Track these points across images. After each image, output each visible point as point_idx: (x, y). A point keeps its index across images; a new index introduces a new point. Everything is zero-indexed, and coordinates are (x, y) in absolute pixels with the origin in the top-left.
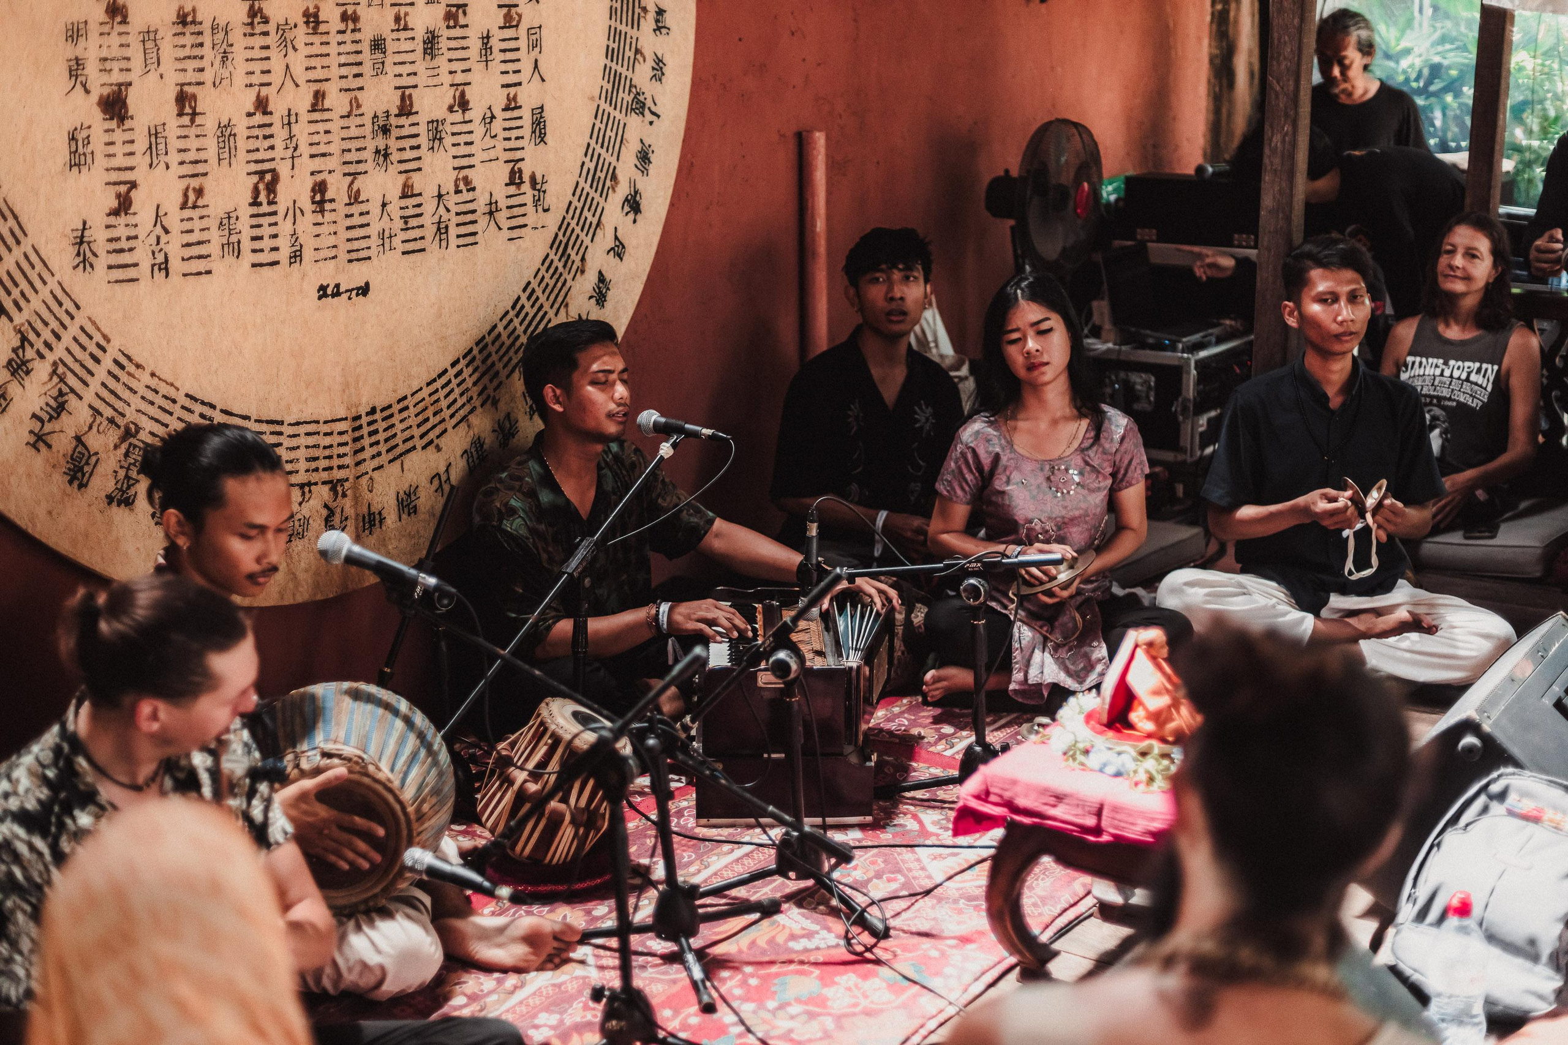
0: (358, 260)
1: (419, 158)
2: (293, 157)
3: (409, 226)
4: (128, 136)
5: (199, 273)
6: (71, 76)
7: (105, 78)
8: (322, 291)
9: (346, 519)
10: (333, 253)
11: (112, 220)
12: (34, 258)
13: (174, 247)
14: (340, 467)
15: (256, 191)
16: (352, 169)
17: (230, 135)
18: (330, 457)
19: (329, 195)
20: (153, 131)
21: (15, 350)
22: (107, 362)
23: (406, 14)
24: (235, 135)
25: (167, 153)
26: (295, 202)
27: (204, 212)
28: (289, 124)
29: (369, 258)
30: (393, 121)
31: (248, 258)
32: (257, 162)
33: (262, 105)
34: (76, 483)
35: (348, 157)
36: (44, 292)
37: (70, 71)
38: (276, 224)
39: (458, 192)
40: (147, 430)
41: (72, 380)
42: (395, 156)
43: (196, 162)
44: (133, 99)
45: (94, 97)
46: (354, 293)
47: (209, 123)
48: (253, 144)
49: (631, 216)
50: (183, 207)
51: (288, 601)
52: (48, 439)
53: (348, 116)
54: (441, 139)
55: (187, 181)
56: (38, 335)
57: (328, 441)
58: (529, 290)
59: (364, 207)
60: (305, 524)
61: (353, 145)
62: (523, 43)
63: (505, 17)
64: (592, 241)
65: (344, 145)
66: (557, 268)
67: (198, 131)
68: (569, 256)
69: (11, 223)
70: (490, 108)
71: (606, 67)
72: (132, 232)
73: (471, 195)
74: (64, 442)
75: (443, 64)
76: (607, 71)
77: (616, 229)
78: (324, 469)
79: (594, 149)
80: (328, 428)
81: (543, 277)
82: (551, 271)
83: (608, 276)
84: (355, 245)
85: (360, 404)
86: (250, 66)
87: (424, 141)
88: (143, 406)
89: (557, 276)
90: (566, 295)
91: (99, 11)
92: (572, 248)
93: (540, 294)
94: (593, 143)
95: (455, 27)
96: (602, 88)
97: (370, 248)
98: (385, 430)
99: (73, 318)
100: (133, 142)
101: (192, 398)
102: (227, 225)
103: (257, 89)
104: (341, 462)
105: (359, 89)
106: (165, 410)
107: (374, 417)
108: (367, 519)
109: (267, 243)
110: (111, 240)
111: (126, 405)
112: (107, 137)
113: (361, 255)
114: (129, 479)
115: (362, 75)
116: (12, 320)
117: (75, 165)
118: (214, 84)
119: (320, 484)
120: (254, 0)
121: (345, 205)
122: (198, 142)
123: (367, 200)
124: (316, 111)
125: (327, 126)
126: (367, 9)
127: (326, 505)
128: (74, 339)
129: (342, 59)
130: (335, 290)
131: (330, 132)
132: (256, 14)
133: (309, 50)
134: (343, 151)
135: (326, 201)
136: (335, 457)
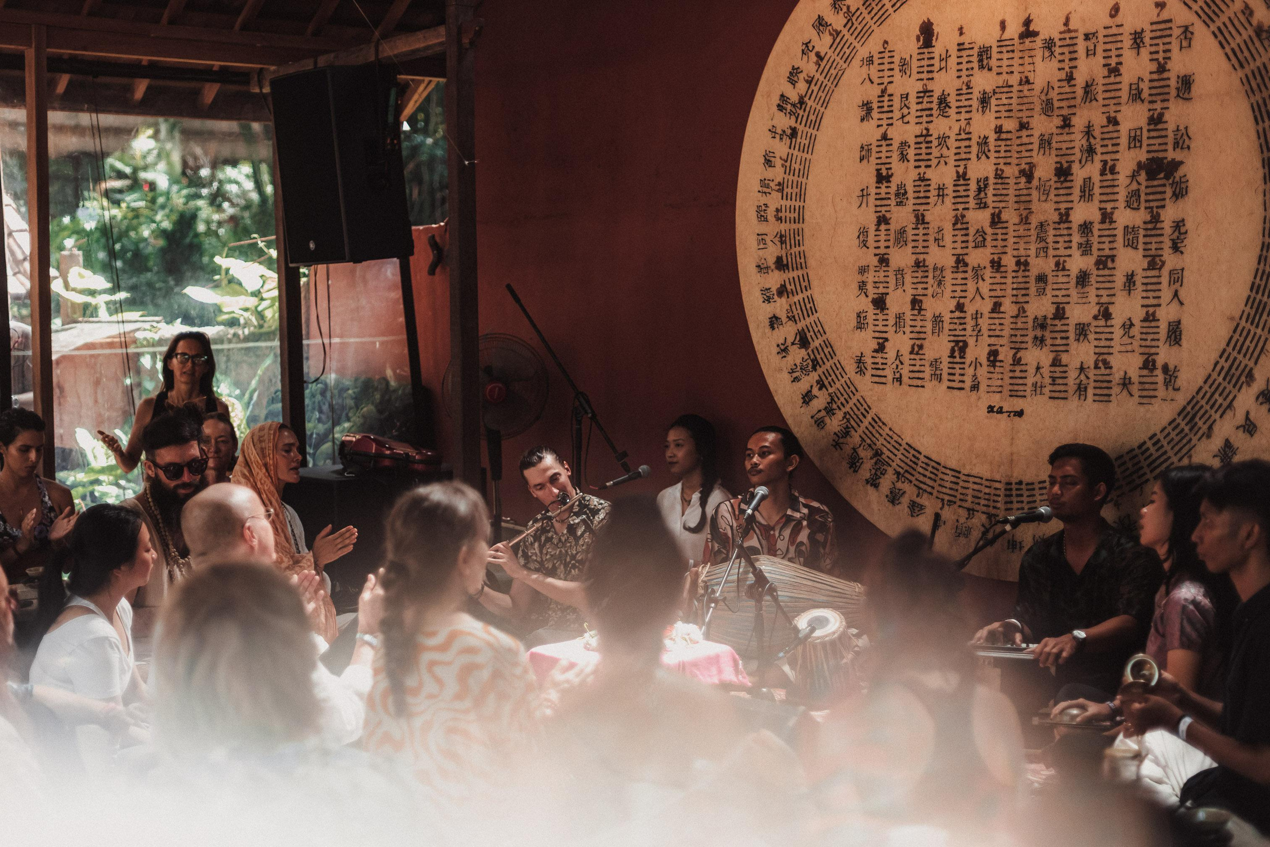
0: (1017, 396)
1: (1068, 345)
2: (977, 336)
3: (1055, 383)
4: (885, 317)
5: (918, 386)
6: (860, 289)
7: (876, 291)
8: (991, 409)
10: (1000, 389)
11: (875, 354)
12: (838, 366)
13: (905, 372)
14: (994, 507)
15: (953, 351)
16: (1017, 346)
17: (940, 321)
18: (988, 500)
19: (1000, 358)
20: (898, 316)
21: (828, 403)
22: (869, 418)
23: (1065, 261)
24: (943, 321)
25: (904, 327)
26: (976, 359)
27: (922, 357)
28: (976, 318)
29: (1025, 397)
30: (1049, 322)
31: (946, 383)
32: (954, 336)
33: (960, 307)
34: (852, 469)
35: (1014, 339)
36: (843, 381)
37: (860, 287)
38: (964, 369)
39: (1096, 367)
40: (886, 455)
41: (853, 423)
42: (1049, 342)
43: (920, 333)
44: (888, 301)
45: (870, 299)
46: (1012, 414)
47: (929, 315)
48: (952, 327)
50: (911, 353)
52: (841, 446)
53: (1016, 317)
54: (1086, 335)
55: (914, 341)
56: (839, 399)
57: (987, 490)
58: (1155, 439)
59: (1023, 368)
60: (969, 530)
61: (1019, 333)
62: (1165, 280)
63: (1149, 263)
64: (1221, 417)
65: (1013, 332)
66: (1183, 430)
67: (922, 318)
68: (1196, 423)
69: (830, 349)
70: (1130, 319)
71: (1249, 297)
72: (885, 361)
73: (1108, 371)
74: (848, 449)
75: (1092, 292)
76: (1251, 300)
77: (1248, 413)
78: (984, 505)
79: (1230, 354)
80: (988, 483)
81: (1169, 434)
82: (1177, 431)
83: (1236, 445)
84: (1016, 388)
85: (1012, 476)
86: (955, 288)
87: (1072, 335)
88: (885, 443)
89: (1183, 435)
90: (1190, 450)
91: (875, 261)
92: (1200, 419)
93: (1165, 444)
94: (1230, 349)
95: (1104, 269)
96: (1243, 311)
97: (1025, 391)
98: (1028, 496)
99: (854, 395)
100: (887, 320)
101: (909, 445)
102: (934, 366)
103: (957, 299)
104: (995, 504)
105: (1025, 302)
106: (895, 448)
107: (1021, 487)
108: (1011, 543)
109: (957, 378)
110: (874, 363)
111: (876, 441)
112: (875, 317)
113: (1019, 394)
114: (877, 475)
115: (1028, 295)
116: (827, 390)
117: (859, 328)
118: (933, 296)
119: (980, 512)
120: (959, 255)
121: (1010, 365)
122: (922, 323)
123: (1026, 364)
124: (994, 312)
125: (1001, 321)
126: (1034, 259)
127: (983, 525)
128: (854, 404)
129: (1015, 286)
130: (999, 410)
131: (1002, 324)
132: (960, 262)
133: (992, 281)
134: (1011, 335)
135: (997, 361)
136: (992, 501)
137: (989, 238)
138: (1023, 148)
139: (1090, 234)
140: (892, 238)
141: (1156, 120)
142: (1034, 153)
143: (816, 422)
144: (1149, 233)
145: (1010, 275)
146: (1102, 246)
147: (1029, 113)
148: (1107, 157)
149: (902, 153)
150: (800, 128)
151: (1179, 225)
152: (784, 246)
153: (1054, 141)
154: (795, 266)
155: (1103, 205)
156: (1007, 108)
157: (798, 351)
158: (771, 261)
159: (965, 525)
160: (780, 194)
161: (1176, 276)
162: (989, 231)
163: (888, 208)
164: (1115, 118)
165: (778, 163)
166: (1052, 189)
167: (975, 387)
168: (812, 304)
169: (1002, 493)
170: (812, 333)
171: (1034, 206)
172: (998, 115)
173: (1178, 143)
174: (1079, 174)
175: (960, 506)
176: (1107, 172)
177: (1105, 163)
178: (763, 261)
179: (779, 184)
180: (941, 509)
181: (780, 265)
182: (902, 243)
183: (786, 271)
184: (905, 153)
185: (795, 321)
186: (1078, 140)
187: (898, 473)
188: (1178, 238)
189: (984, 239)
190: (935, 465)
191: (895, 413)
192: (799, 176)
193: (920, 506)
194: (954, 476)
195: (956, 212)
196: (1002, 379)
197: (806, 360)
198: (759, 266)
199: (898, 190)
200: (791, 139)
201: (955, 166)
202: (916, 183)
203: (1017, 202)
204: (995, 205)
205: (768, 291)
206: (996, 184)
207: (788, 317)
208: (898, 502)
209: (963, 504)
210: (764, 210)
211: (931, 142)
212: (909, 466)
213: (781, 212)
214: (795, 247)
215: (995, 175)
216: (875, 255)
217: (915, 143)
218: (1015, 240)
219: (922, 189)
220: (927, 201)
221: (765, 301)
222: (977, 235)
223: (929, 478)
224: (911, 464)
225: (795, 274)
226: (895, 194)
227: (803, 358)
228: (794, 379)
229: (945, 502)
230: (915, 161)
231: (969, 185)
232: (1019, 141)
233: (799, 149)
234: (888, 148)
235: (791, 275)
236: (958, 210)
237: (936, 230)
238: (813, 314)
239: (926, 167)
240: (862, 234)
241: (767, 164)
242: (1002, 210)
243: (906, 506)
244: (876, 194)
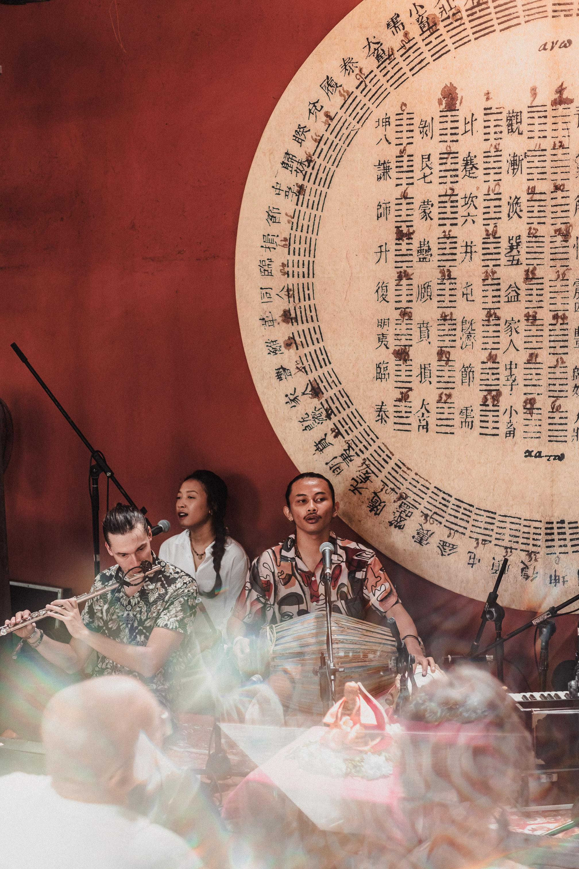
0: (556, 441)
2: (512, 385)
5: (447, 433)
6: (379, 341)
7: (398, 342)
8: (528, 454)
9: (537, 573)
10: (538, 435)
11: (398, 403)
12: (356, 414)
14: (534, 545)
15: (485, 399)
16: (556, 394)
17: (470, 371)
18: (528, 538)
19: (538, 405)
20: (423, 367)
21: (345, 450)
22: (392, 463)
24: (473, 372)
25: (430, 377)
26: (511, 407)
27: (451, 405)
28: (511, 368)
29: (566, 442)
31: (477, 430)
32: (487, 385)
33: (492, 358)
34: (373, 512)
35: (552, 388)
36: (361, 429)
37: (379, 339)
38: (498, 416)
40: (412, 498)
41: (372, 467)
43: (448, 382)
44: (412, 352)
45: (391, 350)
46: (552, 458)
47: (458, 366)
48: (484, 377)
50: (439, 402)
52: (360, 490)
53: (554, 367)
55: (441, 391)
56: (357, 446)
57: (526, 530)
59: (563, 415)
61: (557, 382)
65: (552, 382)
67: (450, 368)
69: (346, 398)
72: (408, 410)
74: (367, 494)
78: (522, 543)
80: (527, 523)
84: (556, 433)
85: (553, 516)
86: (486, 340)
88: (410, 487)
91: (397, 314)
97: (566, 436)
98: (571, 534)
99: (374, 442)
100: (411, 371)
101: (438, 489)
102: (465, 413)
103: (489, 351)
104: (535, 542)
105: (564, 354)
106: (422, 492)
107: (563, 525)
108: (553, 578)
109: (490, 425)
110: (396, 412)
111: (401, 485)
112: (397, 368)
113: (559, 439)
114: (401, 517)
115: (567, 347)
116: (344, 438)
117: (379, 378)
118: (462, 348)
119: (519, 550)
120: (490, 309)
121: (549, 412)
122: (450, 374)
123: (567, 412)
124: (530, 363)
125: (538, 371)
126: (573, 313)
127: (522, 562)
128: (375, 451)
129: (552, 338)
130: (538, 454)
131: (540, 374)
132: (491, 316)
133: (528, 333)
134: (549, 385)
135: (534, 409)
136: (531, 539)
137: (523, 293)
138: (558, 209)
140: (415, 292)
142: (571, 214)
143: (331, 468)
145: (547, 328)
147: (564, 176)
149: (424, 212)
150: (309, 186)
152: (291, 300)
154: (304, 319)
156: (540, 170)
157: (309, 400)
158: (277, 314)
160: (287, 250)
162: (523, 286)
163: (410, 264)
165: (284, 219)
167: (511, 433)
168: (325, 356)
169: (543, 531)
170: (325, 384)
171: (572, 263)
172: (530, 177)
175: (496, 545)
178: (268, 314)
179: (285, 239)
180: (475, 548)
181: (287, 317)
182: (426, 297)
183: (295, 324)
184: (428, 211)
185: (306, 372)
187: (426, 516)
189: (518, 294)
190: (468, 507)
191: (421, 458)
192: (307, 232)
193: (451, 546)
194: (489, 517)
195: (486, 268)
196: (540, 426)
197: (319, 409)
198: (263, 319)
199: (421, 247)
200: (299, 196)
201: (484, 225)
202: (441, 240)
203: (553, 260)
204: (529, 262)
205: (274, 343)
206: (529, 242)
207: (297, 368)
208: (426, 542)
209: (500, 543)
210: (268, 265)
211: (457, 201)
212: (439, 508)
213: (288, 267)
214: (305, 300)
215: (529, 234)
216: (396, 309)
217: (439, 202)
218: (552, 295)
219: (448, 246)
220: (454, 257)
221: (271, 353)
222: (510, 290)
223: (461, 519)
224: (441, 506)
225: (305, 326)
226: (418, 251)
227: (315, 408)
228: (306, 427)
229: (480, 541)
230: (439, 219)
231: (499, 242)
232: (554, 202)
233: (307, 206)
234: (409, 207)
235: (300, 327)
236: (488, 266)
237: (465, 285)
238: (326, 365)
239: (452, 225)
240: (381, 288)
241: (271, 219)
242: (537, 267)
243: (435, 546)
244: (396, 250)
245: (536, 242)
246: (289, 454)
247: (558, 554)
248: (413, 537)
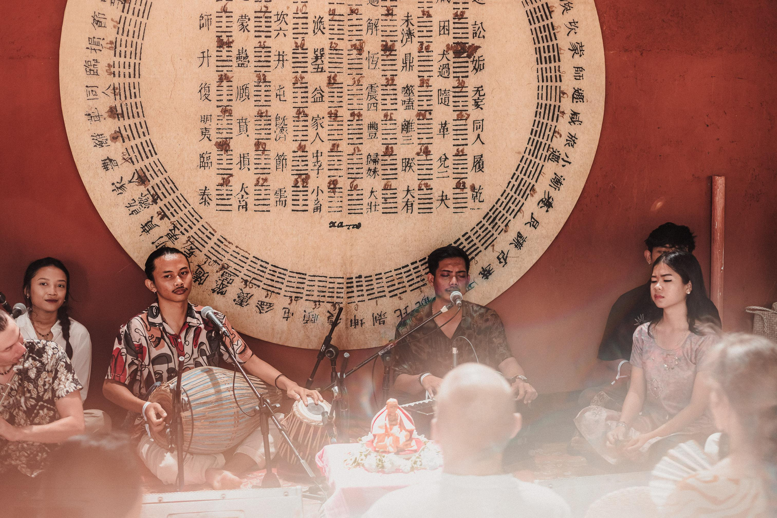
0: (355, 213)
1: (397, 174)
2: (318, 170)
3: (387, 202)
4: (229, 157)
5: (264, 211)
6: (202, 134)
7: (220, 136)
8: (332, 224)
10: (340, 209)
11: (220, 187)
12: (181, 198)
13: (251, 200)
14: (337, 297)
15: (296, 181)
16: (353, 176)
17: (283, 159)
18: (332, 292)
19: (339, 186)
20: (242, 156)
21: (170, 230)
22: (214, 239)
23: (392, 114)
24: (286, 159)
25: (249, 165)
26: (318, 187)
27: (267, 188)
28: (317, 156)
29: (362, 213)
30: (380, 158)
31: (290, 207)
32: (297, 170)
33: (302, 148)
34: (197, 282)
35: (351, 171)
36: (185, 211)
37: (202, 133)
38: (307, 195)
39: (420, 189)
40: (233, 268)
41: (196, 244)
42: (380, 172)
43: (264, 169)
44: (232, 144)
45: (214, 142)
46: (351, 227)
47: (273, 155)
48: (295, 163)
49: (545, 208)
50: (256, 185)
51: (304, 346)
53: (352, 155)
54: (410, 167)
55: (258, 176)
56: (182, 226)
57: (331, 285)
58: (467, 236)
59: (360, 192)
60: (315, 318)
61: (355, 166)
62: (470, 127)
63: (458, 115)
64: (514, 218)
65: (350, 166)
66: (487, 228)
67: (266, 157)
68: (496, 223)
69: (171, 185)
70: (445, 154)
71: (530, 138)
72: (229, 193)
73: (429, 192)
75: (414, 135)
76: (531, 140)
77: (532, 214)
78: (328, 297)
79: (518, 176)
80: (332, 280)
81: (477, 232)
82: (483, 229)
83: (524, 235)
84: (354, 207)
85: (352, 273)
86: (296, 133)
87: (399, 167)
88: (231, 258)
89: (487, 231)
90: (493, 241)
91: (218, 111)
92: (499, 220)
93: (474, 239)
94: (518, 173)
95: (423, 119)
96: (527, 148)
97: (362, 209)
98: (367, 286)
99: (198, 222)
100: (232, 159)
101: (256, 258)
102: (279, 194)
103: (299, 142)
104: (339, 295)
105: (360, 144)
106: (242, 261)
107: (361, 279)
108: (353, 321)
109: (301, 202)
110: (219, 195)
111: (223, 257)
112: (219, 157)
113: (356, 211)
114: (223, 284)
115: (362, 138)
116: (170, 219)
117: (203, 166)
118: (276, 140)
119: (325, 302)
120: (300, 108)
121: (348, 190)
122: (266, 161)
123: (362, 190)
124: (333, 152)
125: (339, 158)
126: (367, 112)
127: (328, 312)
128: (199, 229)
129: (350, 132)
130: (340, 224)
131: (341, 160)
132: (300, 113)
133: (331, 127)
134: (348, 169)
135: (336, 188)
136: (335, 293)
137: (326, 95)
138: (354, 28)
139: (411, 94)
140: (234, 93)
141: (459, 16)
142: (364, 33)
144: (457, 94)
145: (346, 123)
146: (421, 103)
147: (358, 2)
148: (424, 40)
149: (242, 24)
151: (478, 90)
152: (118, 97)
153: (379, 25)
154: (131, 115)
155: (421, 74)
157: (136, 187)
158: (103, 110)
159: (312, 313)
160: (112, 52)
161: (478, 125)
162: (326, 90)
163: (230, 69)
164: (428, 12)
165: (110, 24)
166: (380, 61)
167: (318, 209)
168: (151, 148)
169: (344, 286)
170: (151, 172)
171: (365, 72)
172: (331, 1)
173: (476, 33)
174: (401, 50)
175: (306, 300)
176: (424, 50)
177: (422, 43)
178: (93, 110)
179: (111, 43)
180: (289, 304)
181: (113, 113)
182: (244, 97)
183: (121, 119)
184: (245, 24)
185: (133, 162)
186: (400, 26)
187: (246, 281)
188: (478, 99)
189: (322, 96)
190: (282, 271)
191: (241, 233)
192: (133, 37)
193: (268, 304)
194: (300, 278)
195: (296, 74)
196: (341, 201)
197: (146, 195)
198: (89, 115)
199: (239, 54)
200: (125, 3)
201: (294, 38)
202: (257, 50)
203: (350, 69)
204: (331, 70)
205: (101, 136)
206: (331, 54)
207: (124, 159)
208: (246, 304)
209: (310, 298)
210: (94, 65)
211: (270, 17)
212: (257, 274)
213: (114, 67)
214: (131, 98)
215: (331, 47)
216: (217, 107)
217: (255, 17)
218: (350, 97)
219: (263, 54)
220: (268, 64)
221: (98, 146)
222: (316, 92)
223: (276, 282)
224: (259, 272)
225: (132, 121)
226: (237, 57)
227: (142, 194)
228: (132, 212)
229: (293, 298)
230: (255, 31)
231: (307, 53)
232: (350, 23)
233: (133, 14)
234: (229, 20)
235: (127, 122)
236: (297, 72)
237: (278, 88)
238: (152, 156)
239: (266, 37)
240: (203, 89)
241: (97, 24)
242: (337, 74)
243: (254, 306)
244: (217, 56)
245: (336, 54)
246: (115, 237)
247: (357, 302)
248: (235, 300)
